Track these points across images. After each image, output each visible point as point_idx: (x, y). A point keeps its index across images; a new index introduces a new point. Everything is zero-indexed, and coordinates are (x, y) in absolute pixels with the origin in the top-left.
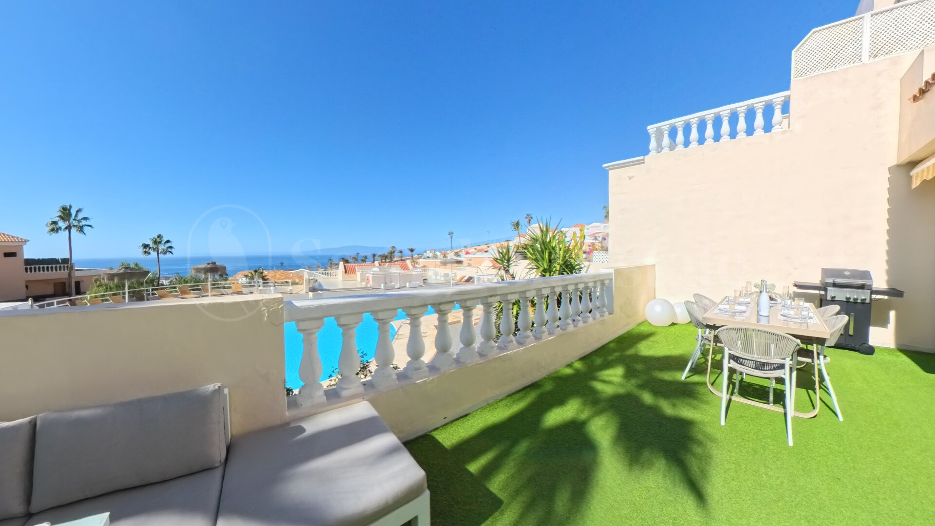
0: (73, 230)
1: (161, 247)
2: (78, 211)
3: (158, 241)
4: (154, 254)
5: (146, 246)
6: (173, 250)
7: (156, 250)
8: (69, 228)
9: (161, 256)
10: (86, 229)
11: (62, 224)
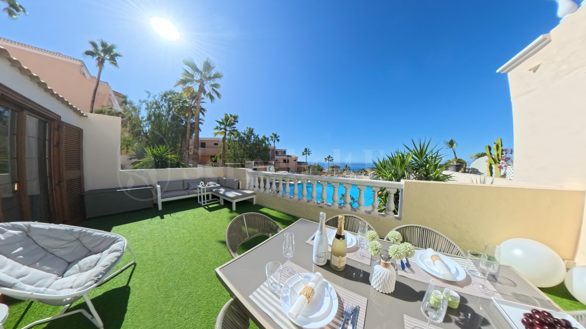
0: (307, 154)
1: (330, 159)
2: (308, 150)
3: (329, 157)
4: (327, 161)
5: (326, 159)
6: (333, 160)
7: (329, 160)
8: (306, 154)
9: (330, 162)
10: (310, 154)
11: (305, 153)
